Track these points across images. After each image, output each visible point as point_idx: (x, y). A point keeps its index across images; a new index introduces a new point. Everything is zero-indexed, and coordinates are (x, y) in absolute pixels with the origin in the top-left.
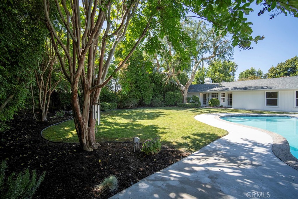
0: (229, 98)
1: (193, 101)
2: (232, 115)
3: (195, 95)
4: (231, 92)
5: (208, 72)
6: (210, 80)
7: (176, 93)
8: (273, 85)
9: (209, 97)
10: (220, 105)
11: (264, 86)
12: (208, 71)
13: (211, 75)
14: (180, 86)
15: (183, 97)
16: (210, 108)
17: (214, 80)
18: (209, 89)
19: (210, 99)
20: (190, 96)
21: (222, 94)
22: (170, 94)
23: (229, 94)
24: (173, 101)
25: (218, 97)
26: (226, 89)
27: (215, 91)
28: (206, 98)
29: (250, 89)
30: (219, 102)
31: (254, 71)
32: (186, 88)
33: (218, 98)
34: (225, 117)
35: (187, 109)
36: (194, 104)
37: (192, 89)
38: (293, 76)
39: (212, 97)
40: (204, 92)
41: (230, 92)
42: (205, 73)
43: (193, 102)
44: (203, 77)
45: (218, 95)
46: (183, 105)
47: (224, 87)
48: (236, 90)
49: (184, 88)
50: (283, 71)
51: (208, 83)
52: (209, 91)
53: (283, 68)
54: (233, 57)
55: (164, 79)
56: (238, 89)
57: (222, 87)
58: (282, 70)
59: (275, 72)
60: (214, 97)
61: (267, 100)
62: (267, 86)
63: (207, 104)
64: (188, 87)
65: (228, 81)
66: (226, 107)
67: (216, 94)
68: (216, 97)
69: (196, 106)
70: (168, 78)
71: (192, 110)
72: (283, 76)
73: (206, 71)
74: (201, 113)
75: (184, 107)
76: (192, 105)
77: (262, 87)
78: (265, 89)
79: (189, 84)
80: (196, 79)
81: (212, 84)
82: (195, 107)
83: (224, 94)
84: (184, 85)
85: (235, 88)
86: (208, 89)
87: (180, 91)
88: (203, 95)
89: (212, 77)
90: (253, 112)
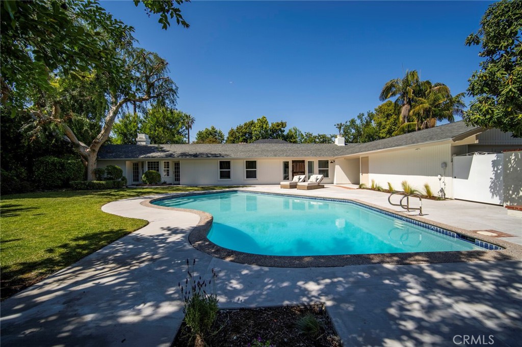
0: (175, 169)
1: (109, 176)
2: (173, 196)
3: (113, 164)
4: (178, 160)
5: (145, 124)
6: (146, 138)
7: (68, 160)
8: (226, 153)
9: (143, 167)
10: (163, 180)
11: (217, 153)
12: (144, 122)
13: (150, 130)
14: (78, 146)
15: (86, 168)
16: (145, 187)
17: (153, 139)
18: (143, 155)
19: (145, 172)
20: (104, 167)
21: (164, 162)
22: (48, 162)
23: (175, 164)
24: (58, 178)
25: (158, 167)
26: (171, 155)
27: (152, 157)
28: (138, 169)
29: (202, 157)
30: (160, 176)
31: (215, 132)
32: (93, 151)
33: (158, 170)
34: (160, 200)
35: (94, 192)
36: (112, 181)
37: (109, 153)
38: (250, 142)
39: (149, 168)
40: (135, 160)
41: (176, 160)
42: (140, 125)
43: (110, 179)
44: (136, 131)
45: (158, 165)
46: (85, 184)
47: (168, 151)
48: (184, 157)
49: (88, 150)
50: (242, 136)
51: (144, 144)
52: (142, 158)
53: (241, 132)
54: (176, 107)
55: (26, 126)
56: (187, 155)
57: (164, 151)
58: (241, 134)
59: (234, 136)
60: (152, 168)
61: (221, 171)
62: (220, 153)
63: (140, 182)
64: (97, 149)
65: (177, 142)
66: (171, 184)
67: (154, 162)
68: (155, 168)
69: (114, 185)
70: (37, 125)
71: (103, 195)
72: (242, 142)
73: (141, 122)
74: (122, 197)
75: (87, 189)
76: (107, 183)
77: (215, 154)
78: (217, 157)
79: (98, 143)
80: (120, 133)
81: (149, 145)
82: (112, 188)
83: (168, 163)
84: (88, 144)
85: (184, 155)
86: (141, 154)
87: (78, 155)
88: (133, 164)
89: (151, 134)
90: (203, 188)
